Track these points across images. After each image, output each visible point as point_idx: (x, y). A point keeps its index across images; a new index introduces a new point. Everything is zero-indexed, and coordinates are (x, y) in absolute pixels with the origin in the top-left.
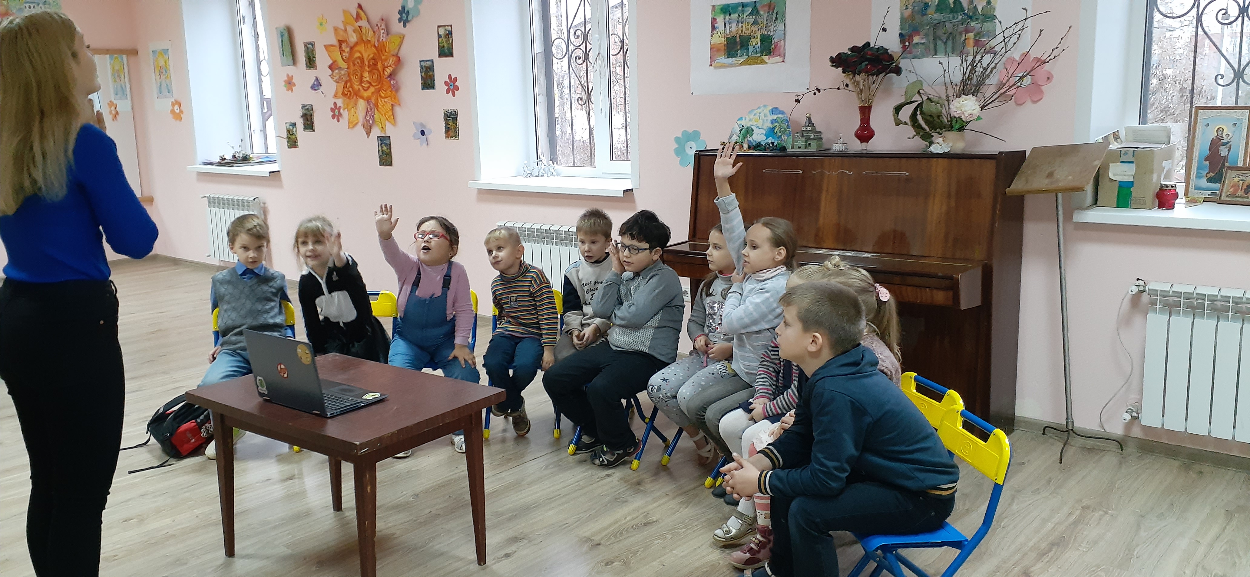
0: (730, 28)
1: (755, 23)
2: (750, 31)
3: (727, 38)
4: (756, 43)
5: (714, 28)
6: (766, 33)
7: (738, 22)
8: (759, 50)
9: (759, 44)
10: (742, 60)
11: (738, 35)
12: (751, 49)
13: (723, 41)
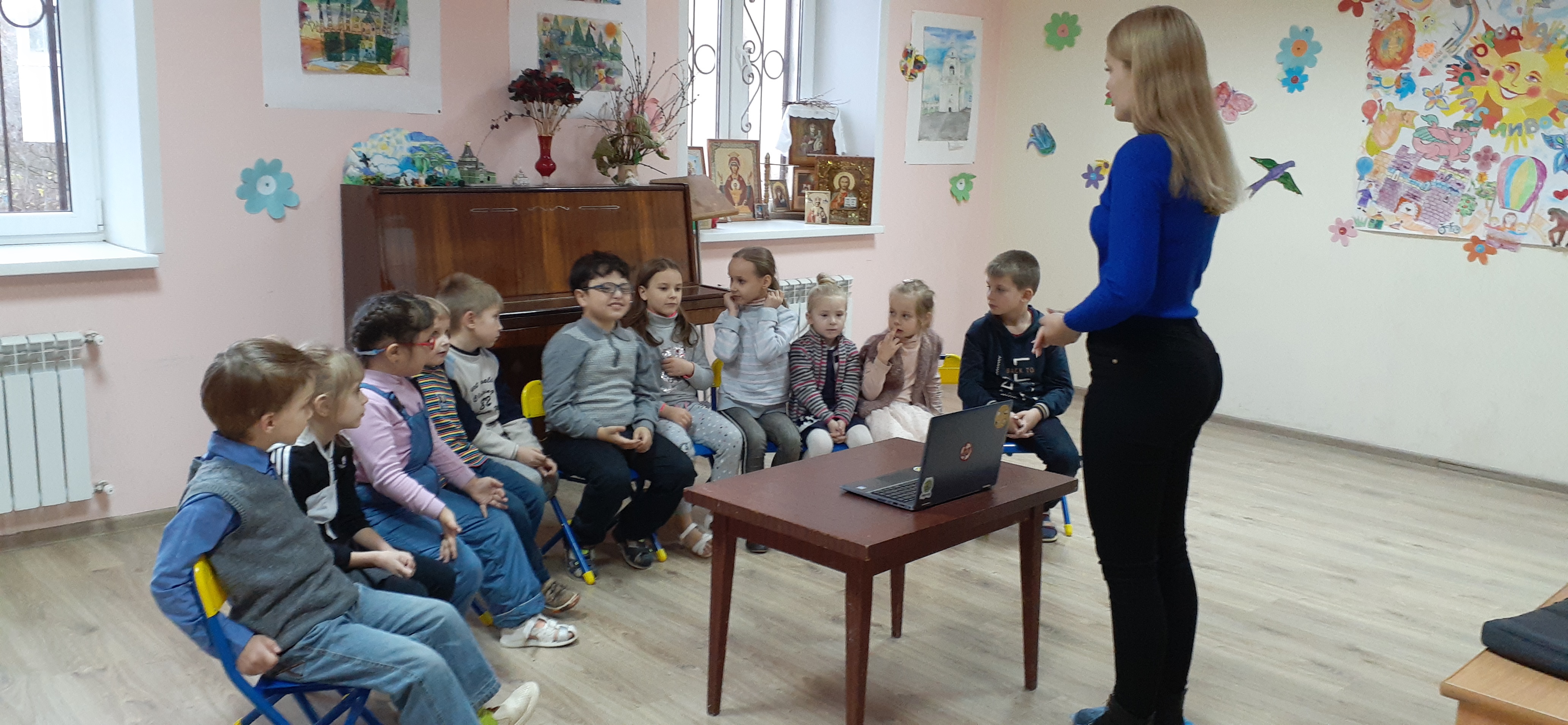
0: (330, 20)
1: (368, 20)
2: (360, 30)
3: (326, 33)
4: (369, 45)
5: (303, 16)
6: (384, 35)
7: (342, 14)
8: (374, 56)
9: (374, 48)
10: (350, 66)
11: (342, 32)
12: (362, 53)
13: (319, 36)
